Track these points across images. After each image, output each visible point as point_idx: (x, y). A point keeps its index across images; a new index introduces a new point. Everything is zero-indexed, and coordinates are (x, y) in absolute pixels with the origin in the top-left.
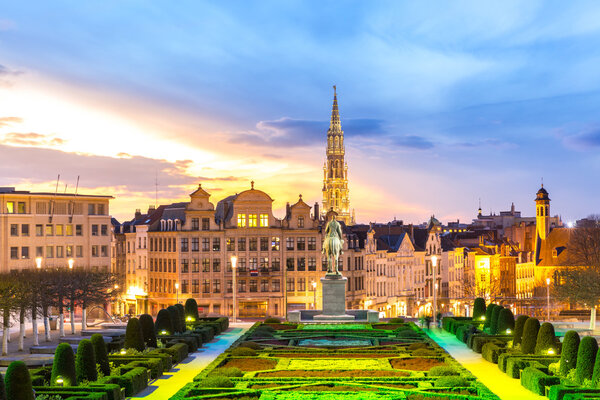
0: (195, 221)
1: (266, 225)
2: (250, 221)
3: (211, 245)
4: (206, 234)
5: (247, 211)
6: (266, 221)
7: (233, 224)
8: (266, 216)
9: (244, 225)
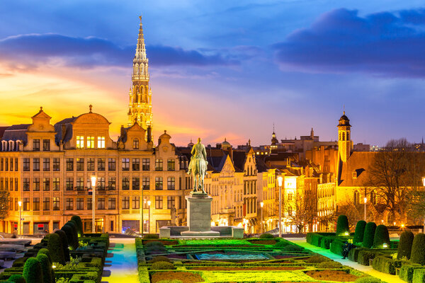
0: (36, 142)
1: (103, 146)
2: (88, 143)
3: (52, 165)
4: (47, 154)
5: (86, 134)
6: (103, 142)
7: (72, 145)
8: (103, 138)
9: (82, 146)
